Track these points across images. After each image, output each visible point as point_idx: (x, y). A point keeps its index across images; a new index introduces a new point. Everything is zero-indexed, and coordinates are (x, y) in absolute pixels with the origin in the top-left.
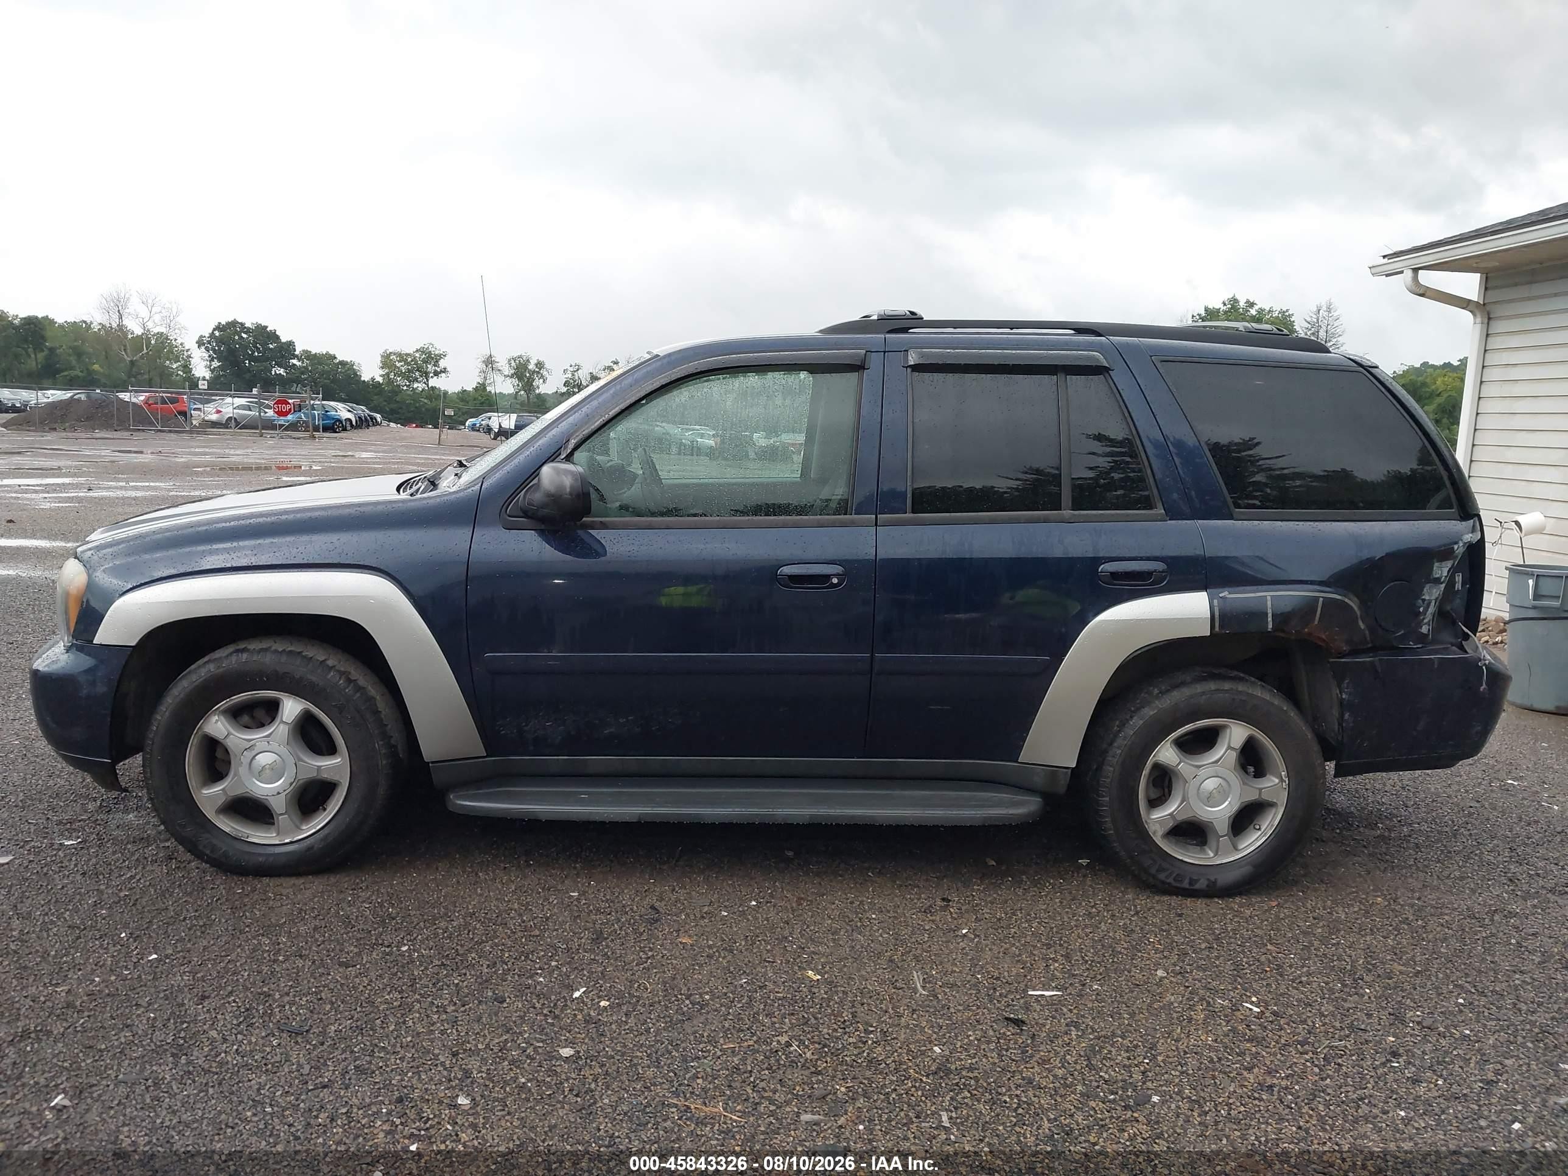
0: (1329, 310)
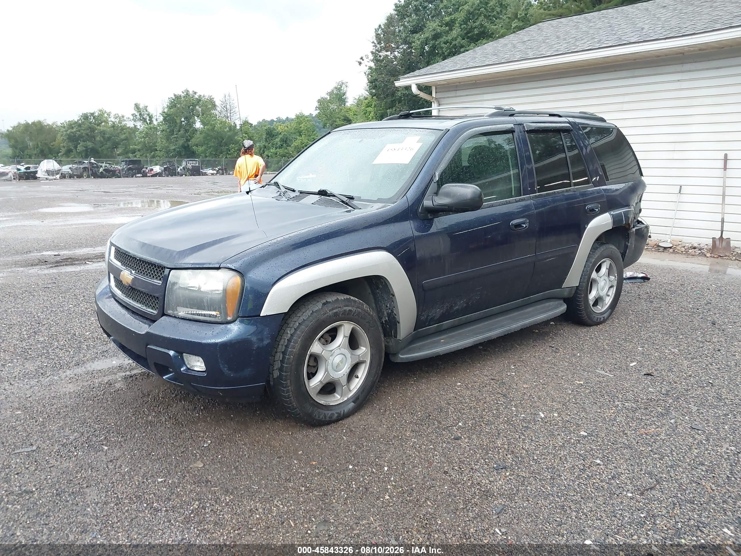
0: (229, 96)
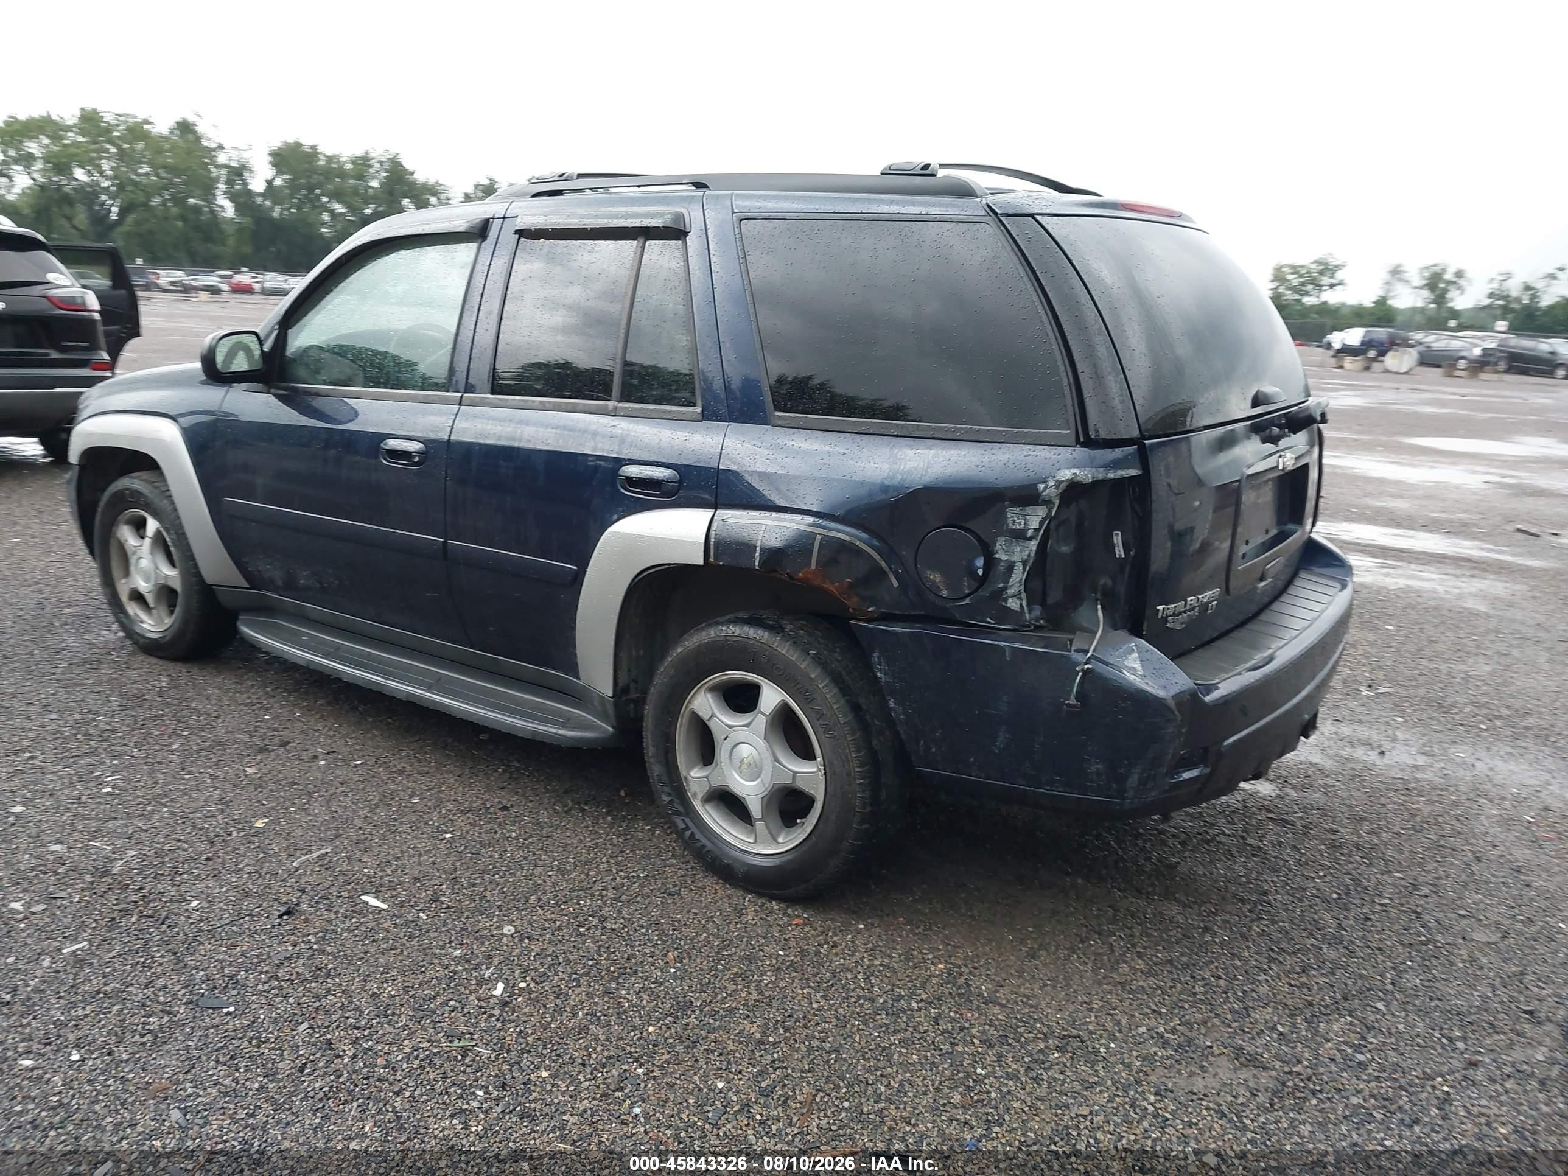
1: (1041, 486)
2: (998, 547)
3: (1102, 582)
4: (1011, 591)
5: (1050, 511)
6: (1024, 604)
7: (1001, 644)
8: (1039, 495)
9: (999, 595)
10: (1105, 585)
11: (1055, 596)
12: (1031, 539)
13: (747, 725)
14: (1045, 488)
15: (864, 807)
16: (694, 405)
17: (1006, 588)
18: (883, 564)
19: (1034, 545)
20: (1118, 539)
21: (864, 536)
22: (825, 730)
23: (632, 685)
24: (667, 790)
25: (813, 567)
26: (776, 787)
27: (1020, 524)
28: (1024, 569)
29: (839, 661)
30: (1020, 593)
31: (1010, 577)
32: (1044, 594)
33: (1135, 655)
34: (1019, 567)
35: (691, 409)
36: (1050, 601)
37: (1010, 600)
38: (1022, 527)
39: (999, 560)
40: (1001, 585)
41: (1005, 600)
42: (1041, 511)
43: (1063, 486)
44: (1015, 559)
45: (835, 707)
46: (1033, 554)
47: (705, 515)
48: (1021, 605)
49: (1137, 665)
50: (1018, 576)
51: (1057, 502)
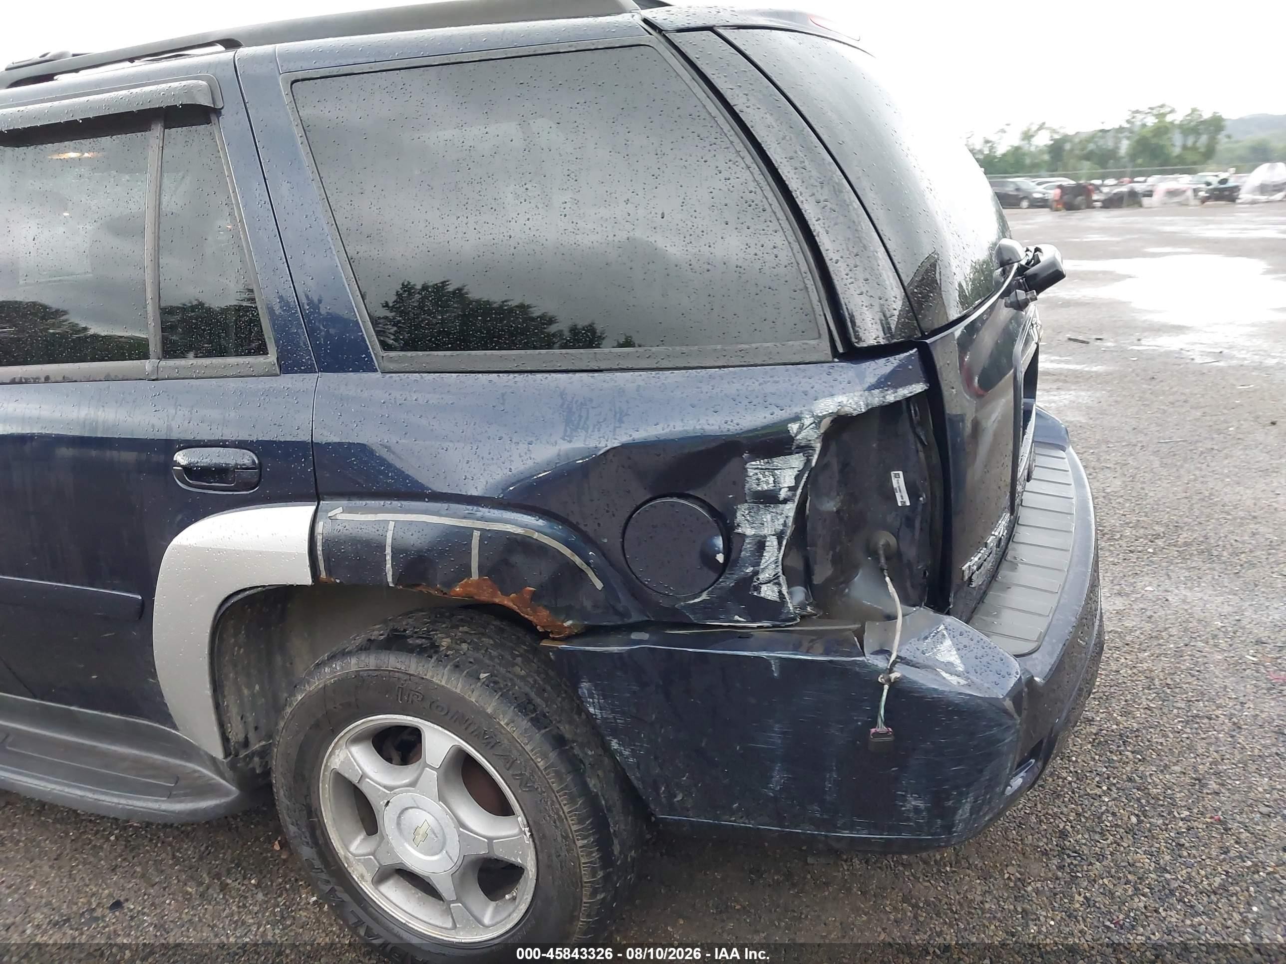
1: (794, 427)
2: (739, 518)
3: (882, 542)
4: (763, 577)
5: (808, 461)
6: (785, 590)
7: (764, 654)
8: (792, 439)
9: (748, 583)
10: (887, 545)
11: (822, 573)
12: (785, 501)
13: (413, 784)
14: (801, 429)
15: (594, 873)
16: (265, 353)
17: (756, 573)
18: (577, 560)
19: (790, 509)
20: (898, 481)
21: (541, 522)
22: (523, 782)
23: (252, 735)
24: (324, 876)
25: (475, 576)
26: (467, 860)
27: (767, 483)
28: (780, 544)
29: (522, 678)
30: (776, 576)
31: (762, 556)
32: (808, 571)
33: (948, 642)
34: (772, 542)
35: (261, 359)
36: (817, 580)
37: (764, 588)
38: (771, 486)
39: (743, 536)
40: (749, 570)
41: (757, 588)
42: (796, 462)
43: (826, 423)
44: (766, 531)
45: (528, 748)
46: (790, 522)
47: (305, 512)
48: (780, 592)
49: (953, 657)
50: (772, 554)
51: (818, 446)
